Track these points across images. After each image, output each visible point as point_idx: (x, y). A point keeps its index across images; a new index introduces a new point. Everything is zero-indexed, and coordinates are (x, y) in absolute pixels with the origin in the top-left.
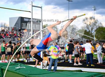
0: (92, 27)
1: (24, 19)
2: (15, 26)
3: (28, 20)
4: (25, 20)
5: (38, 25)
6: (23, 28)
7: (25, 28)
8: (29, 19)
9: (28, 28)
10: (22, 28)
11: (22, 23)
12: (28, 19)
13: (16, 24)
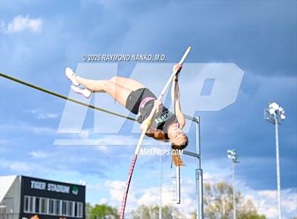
0: (224, 212)
1: (31, 184)
2: (4, 204)
3: (44, 187)
4: (36, 185)
5: (74, 203)
6: (29, 212)
7: (34, 212)
8: (47, 182)
9: (43, 211)
10: (25, 212)
11: (25, 196)
12: (44, 184)
13: (5, 199)
